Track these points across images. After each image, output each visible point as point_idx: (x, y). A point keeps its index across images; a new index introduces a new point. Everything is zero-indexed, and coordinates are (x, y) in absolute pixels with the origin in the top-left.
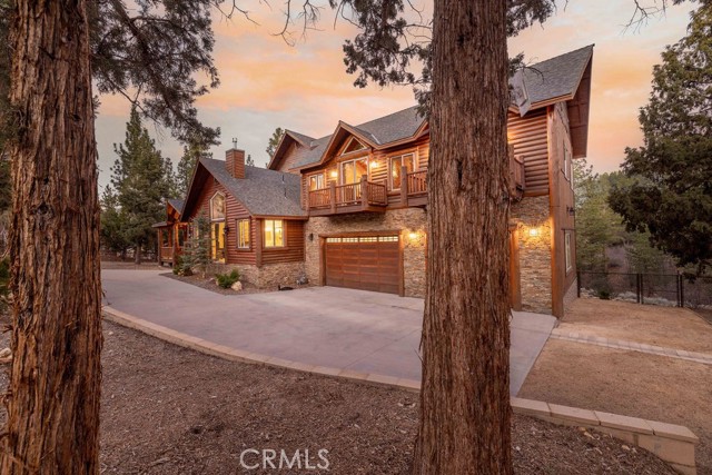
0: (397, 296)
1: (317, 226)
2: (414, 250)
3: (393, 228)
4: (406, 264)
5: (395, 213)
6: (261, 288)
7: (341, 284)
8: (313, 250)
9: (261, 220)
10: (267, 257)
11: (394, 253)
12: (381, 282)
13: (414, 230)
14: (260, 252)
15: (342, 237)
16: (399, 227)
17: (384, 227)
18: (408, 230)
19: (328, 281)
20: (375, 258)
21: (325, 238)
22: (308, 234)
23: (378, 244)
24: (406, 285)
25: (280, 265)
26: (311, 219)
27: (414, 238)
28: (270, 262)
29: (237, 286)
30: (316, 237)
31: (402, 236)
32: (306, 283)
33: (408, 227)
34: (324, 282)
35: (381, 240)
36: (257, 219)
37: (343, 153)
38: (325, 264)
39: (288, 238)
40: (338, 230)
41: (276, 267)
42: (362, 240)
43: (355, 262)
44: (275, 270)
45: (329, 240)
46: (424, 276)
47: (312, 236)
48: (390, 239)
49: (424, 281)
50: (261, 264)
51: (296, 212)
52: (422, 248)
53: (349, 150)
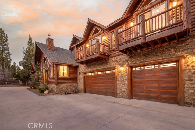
0: (113, 97)
1: (82, 68)
2: (122, 76)
3: (112, 66)
4: (118, 82)
5: (113, 59)
6: (57, 93)
7: (91, 92)
8: (80, 78)
9: (57, 65)
10: (60, 81)
11: (113, 77)
12: (107, 91)
13: (122, 66)
14: (57, 78)
15: (91, 73)
16: (115, 65)
17: (108, 66)
18: (119, 66)
19: (86, 91)
20: (105, 81)
21: (85, 73)
22: (79, 72)
23: (106, 74)
24: (118, 92)
25: (66, 84)
26: (80, 66)
27: (122, 70)
28: (62, 83)
29: (46, 92)
30: (82, 74)
31: (116, 70)
32: (78, 92)
33: (119, 65)
34: (85, 92)
35: (107, 72)
36: (55, 64)
37: (91, 36)
38: (85, 84)
39: (70, 73)
40: (90, 70)
41: (65, 85)
42: (99, 73)
43: (96, 83)
44: (64, 86)
45: (87, 74)
46: (127, 87)
47: (80, 73)
48: (111, 72)
49: (126, 90)
50: (57, 84)
51: (73, 63)
52: (126, 74)
53: (94, 34)
